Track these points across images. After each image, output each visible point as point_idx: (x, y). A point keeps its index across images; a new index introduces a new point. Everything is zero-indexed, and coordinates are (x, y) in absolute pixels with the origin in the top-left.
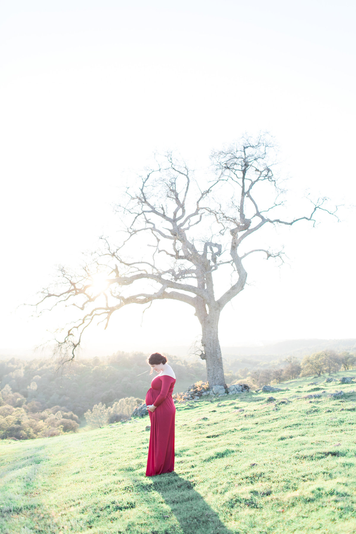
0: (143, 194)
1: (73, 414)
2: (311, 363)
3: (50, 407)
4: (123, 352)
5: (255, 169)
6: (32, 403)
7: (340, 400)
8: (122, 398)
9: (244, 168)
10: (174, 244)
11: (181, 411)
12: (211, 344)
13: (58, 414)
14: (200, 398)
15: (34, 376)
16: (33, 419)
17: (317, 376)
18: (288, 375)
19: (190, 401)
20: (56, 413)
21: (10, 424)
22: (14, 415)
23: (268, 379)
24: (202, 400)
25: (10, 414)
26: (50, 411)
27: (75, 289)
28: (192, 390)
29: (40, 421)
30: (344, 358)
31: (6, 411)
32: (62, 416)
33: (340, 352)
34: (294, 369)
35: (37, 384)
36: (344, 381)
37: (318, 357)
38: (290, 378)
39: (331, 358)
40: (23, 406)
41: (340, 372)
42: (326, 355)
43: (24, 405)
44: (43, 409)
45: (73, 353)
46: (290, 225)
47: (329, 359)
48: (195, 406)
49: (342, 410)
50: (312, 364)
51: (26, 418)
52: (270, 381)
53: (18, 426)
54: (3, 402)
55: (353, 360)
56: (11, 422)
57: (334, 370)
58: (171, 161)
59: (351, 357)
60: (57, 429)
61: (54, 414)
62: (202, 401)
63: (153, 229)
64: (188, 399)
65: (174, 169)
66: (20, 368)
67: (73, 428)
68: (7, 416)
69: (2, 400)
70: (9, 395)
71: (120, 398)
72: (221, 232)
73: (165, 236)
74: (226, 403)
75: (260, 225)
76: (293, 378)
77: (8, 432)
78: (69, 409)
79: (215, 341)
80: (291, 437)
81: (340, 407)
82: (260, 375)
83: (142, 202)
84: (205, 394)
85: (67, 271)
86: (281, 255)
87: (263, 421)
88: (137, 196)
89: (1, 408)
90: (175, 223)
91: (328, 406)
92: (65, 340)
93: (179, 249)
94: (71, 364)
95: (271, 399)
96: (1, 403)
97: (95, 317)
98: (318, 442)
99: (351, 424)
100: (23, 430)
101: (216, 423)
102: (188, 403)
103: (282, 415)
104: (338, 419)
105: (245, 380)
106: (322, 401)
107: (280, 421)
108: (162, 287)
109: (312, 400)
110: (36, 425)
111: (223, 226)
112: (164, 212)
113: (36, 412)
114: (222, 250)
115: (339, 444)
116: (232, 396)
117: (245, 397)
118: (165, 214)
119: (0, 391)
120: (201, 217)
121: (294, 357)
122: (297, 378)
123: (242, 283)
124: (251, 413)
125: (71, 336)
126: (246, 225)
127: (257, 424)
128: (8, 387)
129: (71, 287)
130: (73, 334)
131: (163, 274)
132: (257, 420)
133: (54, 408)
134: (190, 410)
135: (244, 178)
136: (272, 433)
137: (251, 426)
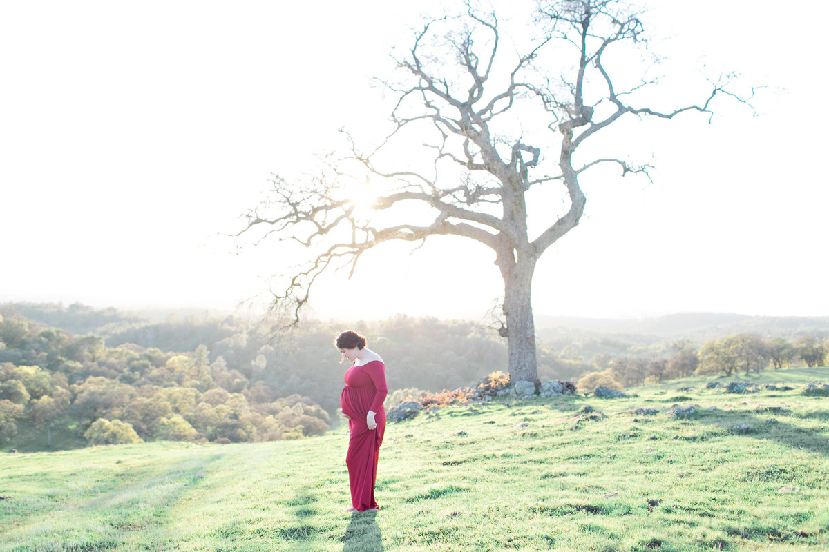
0: (417, 61)
1: (320, 408)
2: (715, 353)
3: (284, 396)
5: (612, 20)
6: (256, 387)
7: (684, 421)
8: (399, 389)
9: (584, 17)
10: (466, 144)
11: (455, 418)
12: (517, 313)
13: (296, 407)
14: (493, 400)
15: (262, 345)
16: (257, 412)
17: (725, 375)
18: (676, 370)
19: (476, 403)
20: (293, 405)
21: (222, 417)
22: (229, 405)
23: (642, 374)
24: (494, 402)
25: (223, 403)
26: (285, 401)
27: (296, 213)
28: (482, 386)
29: (267, 416)
30: (776, 349)
31: (217, 397)
32: (302, 411)
33: (769, 338)
34: (687, 362)
35: (266, 358)
36: (733, 388)
37: (729, 343)
38: (678, 376)
39: (751, 347)
40: (243, 391)
41: (766, 371)
42: (743, 341)
43: (245, 390)
44: (275, 398)
45: (296, 315)
46: (667, 119)
47: (748, 348)
48: (480, 411)
49: (676, 438)
50: (718, 355)
51: (247, 411)
52: (644, 377)
53: (235, 421)
54: (212, 383)
55: (791, 353)
56: (224, 414)
57: (756, 368)
59: (788, 348)
60: (293, 431)
61: (291, 407)
62: (494, 404)
63: (437, 118)
64: (474, 399)
65: (472, 16)
66: (241, 332)
67: (319, 430)
68: (219, 404)
69: (212, 379)
70: (223, 373)
71: (396, 389)
72: (551, 126)
73: (455, 131)
74: (528, 410)
75: (614, 117)
76: (685, 375)
77: (219, 429)
78: (314, 401)
79: (524, 308)
80: (563, 475)
81: (675, 433)
82: (628, 367)
83: (414, 71)
84: (502, 392)
85: (281, 183)
86: (648, 169)
87: (544, 445)
88: (406, 62)
89: (209, 392)
90: (465, 109)
91: (659, 429)
92: (287, 292)
93: (474, 153)
94: (292, 332)
95: (588, 410)
96: (208, 384)
97: (333, 258)
98: (587, 488)
99: (671, 462)
100: (241, 428)
101: (473, 443)
102: (471, 405)
103: (578, 440)
104: (657, 452)
105: (602, 373)
106: (654, 420)
107: (568, 448)
108: (441, 215)
109: (640, 417)
110: (261, 422)
111: (555, 115)
112: (447, 91)
113: (263, 402)
114: (540, 158)
115: (616, 494)
116: (543, 399)
117: (563, 402)
118: (450, 94)
119: (209, 365)
120: (511, 101)
121: (688, 342)
122: (690, 376)
123: (576, 214)
124: (535, 431)
125: (295, 288)
126: (584, 117)
127: (531, 449)
128: (220, 361)
129: (290, 209)
130: (299, 285)
131: (443, 195)
132: (537, 443)
133: (292, 398)
134: (469, 417)
135: (584, 35)
136: (542, 466)
137: (520, 451)
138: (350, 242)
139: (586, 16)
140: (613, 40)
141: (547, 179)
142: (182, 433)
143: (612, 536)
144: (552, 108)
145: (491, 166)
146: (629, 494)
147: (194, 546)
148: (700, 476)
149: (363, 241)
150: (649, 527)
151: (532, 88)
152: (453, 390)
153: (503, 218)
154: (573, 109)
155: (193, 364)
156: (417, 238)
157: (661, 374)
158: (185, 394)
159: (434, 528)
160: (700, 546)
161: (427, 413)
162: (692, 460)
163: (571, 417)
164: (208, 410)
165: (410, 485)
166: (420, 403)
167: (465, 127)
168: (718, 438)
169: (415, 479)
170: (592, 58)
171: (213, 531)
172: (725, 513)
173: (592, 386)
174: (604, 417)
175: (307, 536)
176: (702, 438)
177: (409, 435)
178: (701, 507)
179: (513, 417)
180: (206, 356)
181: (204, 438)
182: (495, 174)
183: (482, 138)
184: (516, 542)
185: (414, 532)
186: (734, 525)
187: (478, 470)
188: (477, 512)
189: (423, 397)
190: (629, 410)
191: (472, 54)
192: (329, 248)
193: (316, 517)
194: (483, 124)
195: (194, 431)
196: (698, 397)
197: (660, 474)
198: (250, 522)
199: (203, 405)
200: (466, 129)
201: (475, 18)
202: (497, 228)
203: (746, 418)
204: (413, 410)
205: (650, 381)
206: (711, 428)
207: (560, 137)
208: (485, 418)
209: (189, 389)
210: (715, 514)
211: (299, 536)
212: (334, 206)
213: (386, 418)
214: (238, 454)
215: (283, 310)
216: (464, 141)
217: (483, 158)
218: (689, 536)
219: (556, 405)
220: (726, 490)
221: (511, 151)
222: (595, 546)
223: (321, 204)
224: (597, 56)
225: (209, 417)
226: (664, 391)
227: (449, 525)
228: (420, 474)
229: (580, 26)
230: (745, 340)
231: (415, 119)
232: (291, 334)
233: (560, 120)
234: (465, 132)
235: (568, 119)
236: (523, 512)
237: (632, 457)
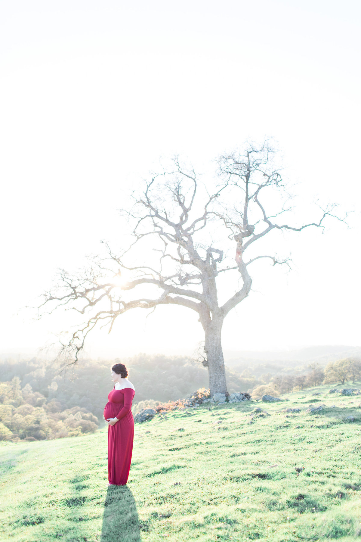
0: (147, 198)
1: (92, 415)
2: (334, 370)
3: (69, 408)
4: (145, 354)
5: (264, 174)
6: (51, 403)
8: (142, 400)
9: (246, 173)
10: (179, 249)
11: (177, 419)
12: (213, 351)
13: (77, 415)
14: (200, 406)
15: (54, 376)
16: (52, 419)
17: (341, 383)
18: (311, 382)
19: (190, 409)
20: (75, 413)
21: (29, 423)
22: (33, 415)
23: (291, 385)
24: (201, 408)
25: (30, 414)
26: (70, 411)
27: (75, 293)
28: (193, 397)
29: (59, 421)
31: (26, 410)
32: (81, 417)
34: (318, 376)
35: (57, 384)
36: (345, 392)
37: (342, 364)
38: (313, 385)
39: (355, 366)
40: (43, 406)
43: (44, 405)
44: (63, 410)
45: (76, 357)
46: (298, 231)
47: (353, 366)
48: (192, 414)
49: (312, 427)
50: (336, 371)
51: (45, 418)
52: (292, 387)
53: (37, 425)
54: (23, 401)
56: (31, 421)
57: (358, 378)
58: (177, 164)
60: (75, 430)
61: (74, 415)
62: (201, 409)
63: (161, 233)
64: (188, 406)
65: (181, 172)
66: (41, 368)
67: (92, 429)
68: (27, 415)
69: (23, 399)
70: (30, 394)
72: (230, 237)
73: (172, 241)
74: (222, 412)
75: (267, 231)
76: (317, 384)
77: (27, 431)
78: (89, 410)
80: (244, 454)
81: (311, 423)
82: (283, 381)
83: (146, 206)
84: (205, 401)
85: (66, 275)
86: (288, 261)
87: (232, 435)
88: (142, 200)
89: (21, 407)
90: (177, 228)
91: (301, 421)
92: (70, 343)
93: (184, 254)
94: (74, 367)
95: (258, 411)
96: (20, 402)
97: (99, 320)
98: (258, 462)
99: (309, 442)
100: (41, 430)
101: (188, 435)
102: (186, 410)
103: (252, 430)
104: (301, 437)
105: (267, 386)
106: (298, 416)
107: (247, 436)
108: (165, 292)
109: (290, 414)
110: (55, 425)
111: (232, 230)
112: (167, 217)
113: (56, 412)
114: (224, 257)
115: (276, 465)
116: (231, 404)
117: (243, 406)
118: (168, 219)
119: (21, 389)
120: (205, 223)
121: (318, 364)
122: (320, 385)
123: (246, 290)
124: (226, 426)
125: (75, 339)
126: (249, 231)
127: (224, 438)
128: (28, 387)
129: (71, 291)
130: (77, 337)
131: (166, 280)
132: (227, 434)
133: (74, 409)
134: (186, 418)
135: (247, 183)
136: (231, 448)
137: (217, 440)
138: (109, 310)
139: (248, 172)
140: (264, 186)
141: (228, 268)
142: (3, 435)
143: (274, 494)
144: (230, 226)
145: (194, 262)
146: (284, 465)
147: (8, 515)
148: (326, 451)
149: (117, 309)
150: (297, 486)
151: (218, 214)
152: (175, 401)
153: (203, 293)
154: (242, 226)
155: (10, 389)
156: (150, 307)
157: (302, 385)
158: (5, 409)
159: (163, 494)
160: (328, 497)
161: (160, 416)
162: (322, 440)
163: (248, 416)
164: (20, 419)
165: (149, 466)
166: (155, 410)
167: (178, 238)
168: (337, 425)
169: (152, 461)
170: (252, 197)
171: (22, 503)
172: (342, 474)
173: (261, 394)
174: (268, 415)
175: (83, 503)
176: (328, 426)
177: (148, 432)
178: (328, 471)
179: (213, 417)
180: (19, 384)
181: (17, 438)
182: (197, 266)
183: (189, 245)
184: (215, 501)
185: (151, 498)
186: (348, 482)
187: (191, 453)
188: (191, 482)
189: (157, 406)
190: (283, 410)
191: (181, 195)
192: (96, 314)
193: (89, 490)
194: (189, 236)
195: (11, 433)
196: (324, 399)
197: (303, 451)
198: (46, 496)
199: (17, 416)
200: (178, 240)
201: (183, 173)
202: (199, 299)
203: (353, 412)
204: (151, 415)
205: (296, 389)
206: (332, 419)
207: (235, 243)
208: (196, 418)
209: (7, 406)
210: (337, 475)
211: (78, 503)
212: (99, 288)
213: (134, 420)
214: (39, 449)
215: (67, 354)
216: (177, 247)
217: (190, 257)
218: (321, 491)
219: (239, 408)
220: (342, 459)
221: (206, 253)
222: (264, 501)
223: (91, 287)
224: (255, 195)
225: (21, 424)
226: (304, 396)
227: (173, 491)
228: (155, 457)
229: (244, 178)
230: (351, 362)
231: (148, 234)
232: (73, 369)
233: (235, 233)
234: (178, 242)
235: (240, 233)
236: (219, 481)
237: (286, 441)
